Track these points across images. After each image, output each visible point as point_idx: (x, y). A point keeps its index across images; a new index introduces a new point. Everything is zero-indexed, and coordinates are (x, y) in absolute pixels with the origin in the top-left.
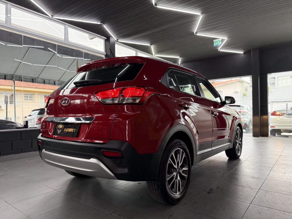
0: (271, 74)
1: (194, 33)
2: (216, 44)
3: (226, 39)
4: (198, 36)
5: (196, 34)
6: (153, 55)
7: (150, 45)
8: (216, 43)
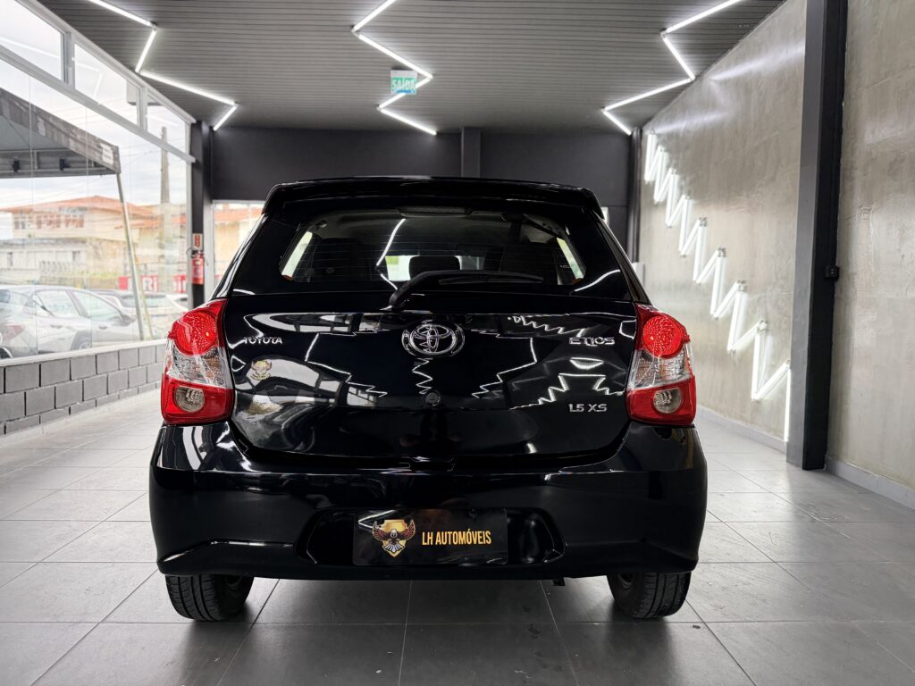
1: (353, 26)
3: (430, 77)
4: (361, 41)
5: (356, 35)
6: (132, 69)
7: (153, 23)
8: (399, 81)
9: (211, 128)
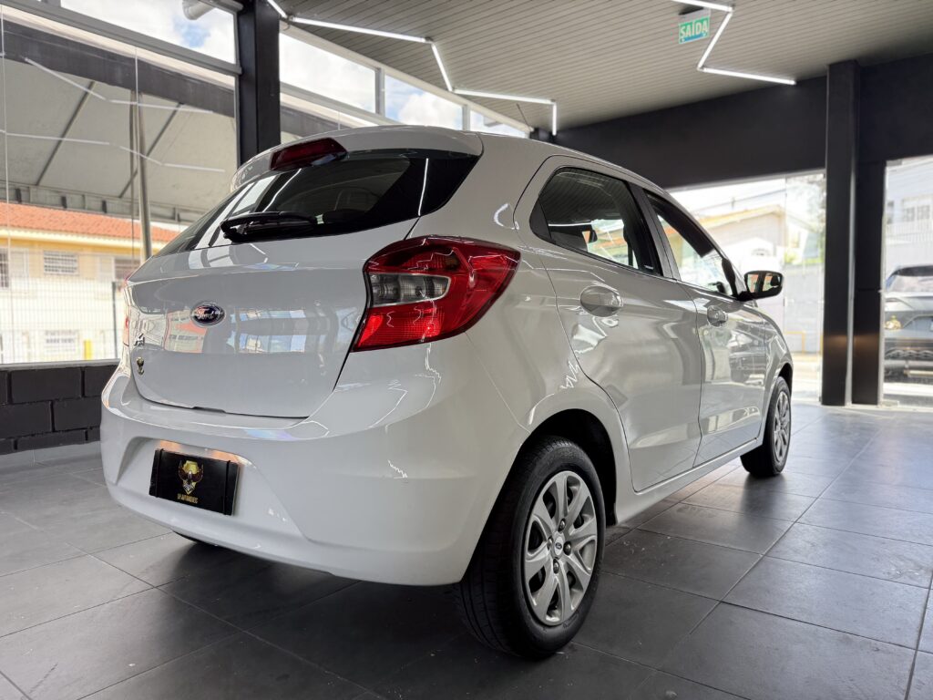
0: (900, 164)
2: (688, 34)
3: (730, 9)
6: (447, 89)
7: (428, 38)
8: (689, 26)
9: (551, 133)
